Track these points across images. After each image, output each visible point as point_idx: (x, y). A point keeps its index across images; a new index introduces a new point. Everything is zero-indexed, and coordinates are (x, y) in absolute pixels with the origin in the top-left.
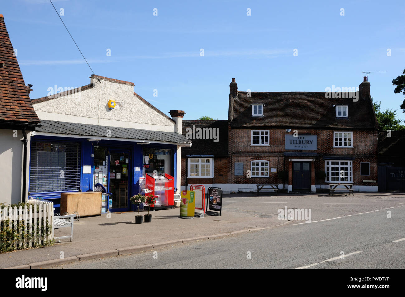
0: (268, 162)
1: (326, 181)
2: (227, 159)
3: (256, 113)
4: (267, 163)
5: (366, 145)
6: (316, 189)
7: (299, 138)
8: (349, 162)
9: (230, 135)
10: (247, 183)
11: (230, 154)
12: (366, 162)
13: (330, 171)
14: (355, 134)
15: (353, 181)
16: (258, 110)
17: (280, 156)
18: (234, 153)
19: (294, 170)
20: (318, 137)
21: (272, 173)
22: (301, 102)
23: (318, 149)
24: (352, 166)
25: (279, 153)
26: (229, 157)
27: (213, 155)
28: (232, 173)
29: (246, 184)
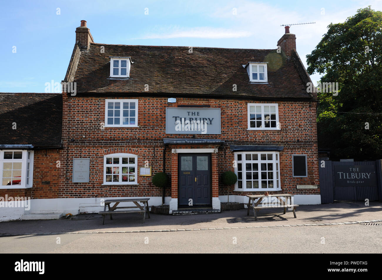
0: (136, 157)
1: (237, 189)
2: (58, 152)
3: (116, 72)
4: (134, 159)
5: (300, 126)
6: (221, 203)
7: (191, 114)
8: (274, 154)
9: (65, 108)
10: (96, 197)
11: (65, 142)
12: (301, 155)
13: (244, 171)
14: (282, 106)
15: (282, 188)
16: (120, 68)
17: (157, 146)
18: (73, 141)
19: (182, 170)
20: (222, 112)
21: (141, 176)
22: (193, 60)
23: (223, 132)
24: (278, 162)
25: (155, 140)
26: (62, 148)
27: (30, 145)
28: (68, 179)
29: (94, 198)
